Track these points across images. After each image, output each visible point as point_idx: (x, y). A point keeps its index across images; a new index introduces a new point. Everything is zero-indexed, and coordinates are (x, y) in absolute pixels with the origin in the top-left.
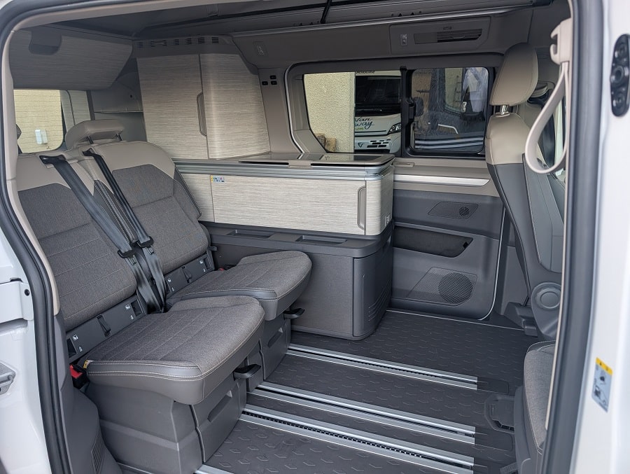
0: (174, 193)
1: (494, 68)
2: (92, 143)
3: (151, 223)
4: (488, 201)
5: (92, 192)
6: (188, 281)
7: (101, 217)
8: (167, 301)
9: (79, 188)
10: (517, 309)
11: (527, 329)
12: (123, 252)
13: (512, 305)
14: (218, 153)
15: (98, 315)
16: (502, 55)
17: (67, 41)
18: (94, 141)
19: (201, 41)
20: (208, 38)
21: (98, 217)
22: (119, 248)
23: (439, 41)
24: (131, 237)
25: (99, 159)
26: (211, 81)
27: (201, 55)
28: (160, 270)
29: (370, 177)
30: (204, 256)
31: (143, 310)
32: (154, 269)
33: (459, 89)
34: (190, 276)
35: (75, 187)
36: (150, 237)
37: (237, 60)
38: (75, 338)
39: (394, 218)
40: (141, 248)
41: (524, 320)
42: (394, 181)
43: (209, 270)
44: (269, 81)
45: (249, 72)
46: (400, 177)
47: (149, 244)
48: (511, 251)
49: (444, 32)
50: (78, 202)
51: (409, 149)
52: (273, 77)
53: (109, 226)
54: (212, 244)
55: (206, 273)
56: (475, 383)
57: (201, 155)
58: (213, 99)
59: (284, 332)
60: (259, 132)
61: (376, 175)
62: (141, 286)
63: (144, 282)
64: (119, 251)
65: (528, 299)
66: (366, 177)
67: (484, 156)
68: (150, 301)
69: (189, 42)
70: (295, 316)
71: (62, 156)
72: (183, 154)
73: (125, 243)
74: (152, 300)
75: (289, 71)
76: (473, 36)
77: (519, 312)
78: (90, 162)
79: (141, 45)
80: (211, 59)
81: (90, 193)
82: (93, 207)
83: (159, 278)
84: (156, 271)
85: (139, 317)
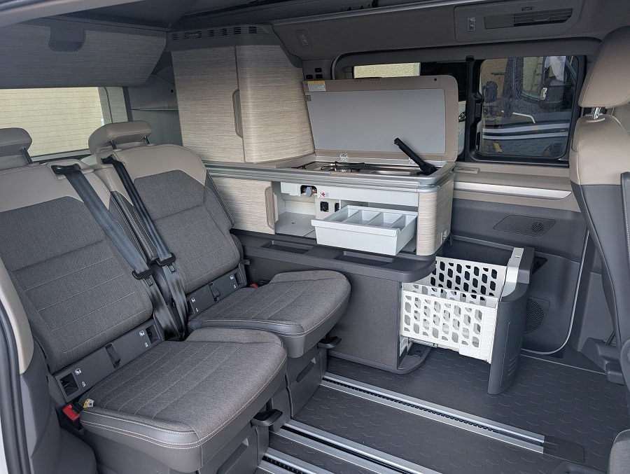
0: (204, 201)
1: (585, 56)
2: (115, 148)
3: (175, 236)
4: (569, 217)
5: (107, 206)
6: (215, 300)
7: (116, 234)
8: (189, 324)
9: (93, 201)
10: (598, 348)
11: (612, 375)
12: (138, 272)
13: (593, 342)
14: (255, 157)
15: (107, 345)
16: (599, 41)
17: (91, 36)
18: (117, 146)
19: (237, 31)
20: (245, 28)
21: (112, 233)
22: (134, 268)
23: (515, 25)
24: (150, 255)
25: (119, 167)
26: (248, 76)
27: (237, 47)
28: (182, 291)
29: (425, 188)
30: (236, 271)
31: (160, 336)
32: (174, 289)
33: (539, 71)
34: (218, 294)
35: (88, 199)
36: (172, 254)
37: (276, 51)
38: (77, 372)
39: (453, 231)
40: (161, 266)
41: (607, 362)
42: (455, 189)
43: (241, 287)
44: (314, 74)
45: (291, 64)
46: (462, 185)
47: (170, 262)
48: (595, 278)
49: (524, 14)
50: (91, 217)
51: (473, 153)
52: (318, 70)
53: (123, 243)
54: (244, 256)
55: (237, 289)
56: (541, 444)
57: (237, 158)
58: (250, 96)
59: (318, 362)
60: (303, 132)
61: (431, 186)
62: (158, 311)
63: (162, 305)
64: (134, 272)
65: (613, 336)
66: (419, 188)
67: (567, 162)
68: (167, 326)
69: (212, 34)
70: (330, 346)
71: (76, 164)
72: (218, 156)
73: (141, 262)
74: (169, 324)
75: (337, 61)
76: (560, 17)
77: (601, 351)
78: (109, 172)
79: (175, 38)
80: (247, 51)
81: (104, 207)
82: (107, 222)
83: (180, 300)
84: (177, 291)
85: (154, 343)
